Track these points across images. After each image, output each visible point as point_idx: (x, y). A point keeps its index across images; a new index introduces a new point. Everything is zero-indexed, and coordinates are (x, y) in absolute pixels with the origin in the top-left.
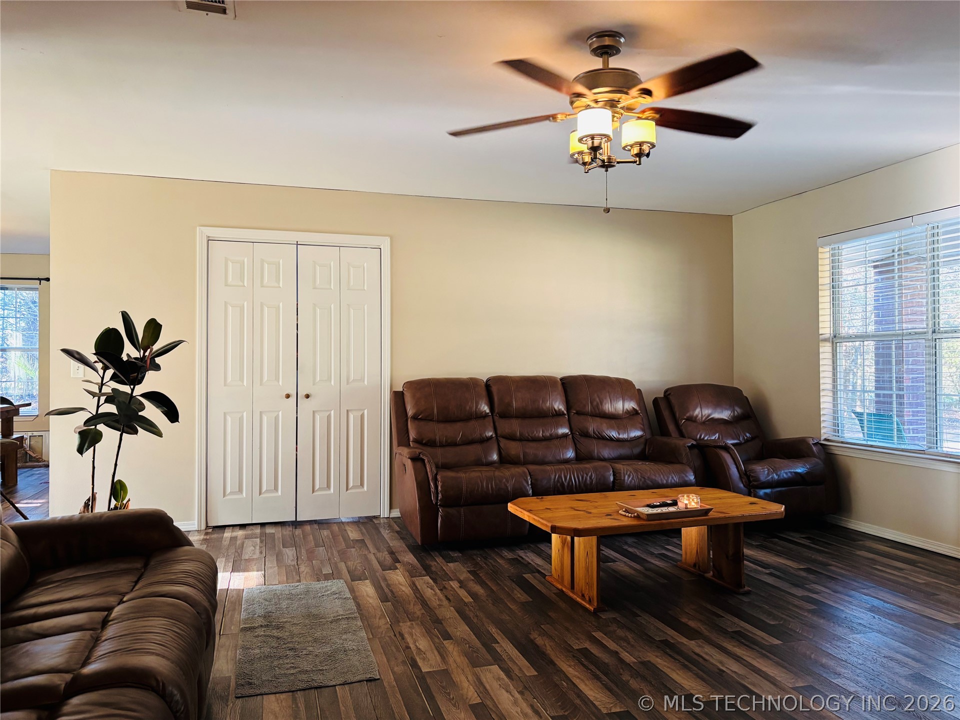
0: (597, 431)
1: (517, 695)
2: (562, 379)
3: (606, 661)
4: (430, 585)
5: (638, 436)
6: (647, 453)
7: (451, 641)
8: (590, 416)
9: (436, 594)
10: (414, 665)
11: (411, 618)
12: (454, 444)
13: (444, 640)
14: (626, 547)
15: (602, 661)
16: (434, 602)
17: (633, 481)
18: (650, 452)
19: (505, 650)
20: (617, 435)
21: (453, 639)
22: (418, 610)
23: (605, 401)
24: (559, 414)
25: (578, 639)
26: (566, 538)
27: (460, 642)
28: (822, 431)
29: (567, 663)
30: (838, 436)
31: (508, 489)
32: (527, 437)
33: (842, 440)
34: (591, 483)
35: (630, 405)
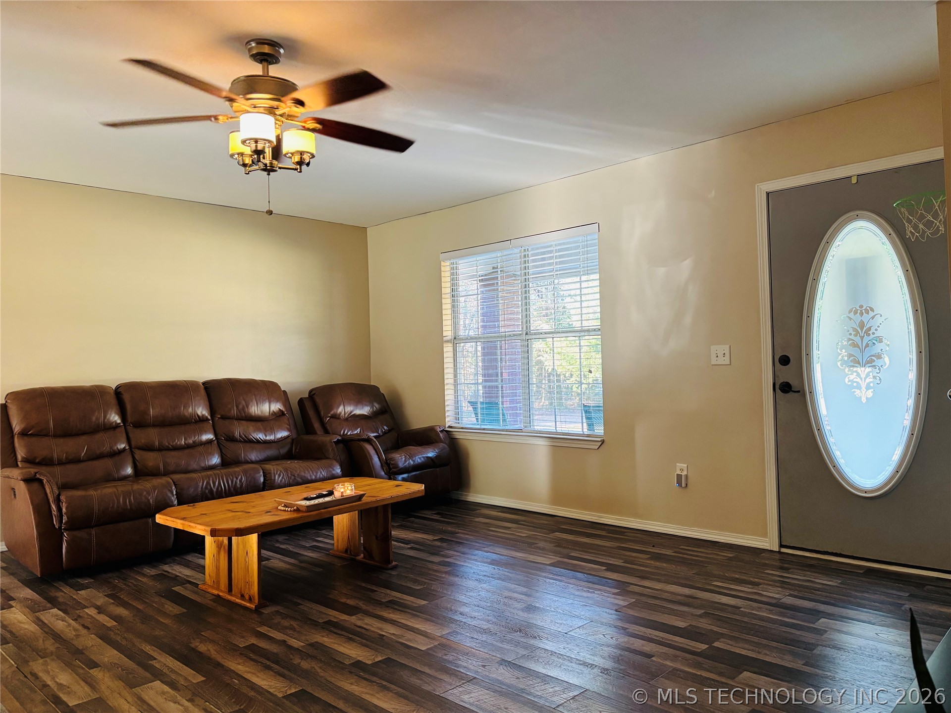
0: (243, 434)
1: (187, 704)
2: (204, 383)
3: (275, 651)
4: (60, 616)
5: (284, 437)
6: (293, 452)
7: (99, 668)
8: (236, 419)
9: (69, 625)
10: (57, 701)
11: (43, 654)
12: (77, 461)
13: (90, 669)
14: (277, 545)
15: (271, 652)
16: (69, 634)
17: (283, 480)
18: (297, 450)
19: (165, 664)
20: (264, 437)
21: (100, 666)
22: (50, 645)
23: (251, 404)
24: (202, 420)
25: (243, 637)
26: (223, 541)
27: (109, 667)
28: (447, 420)
29: (236, 662)
30: (459, 423)
31: (149, 500)
32: (167, 446)
33: (461, 426)
34: (241, 486)
35: (276, 407)
